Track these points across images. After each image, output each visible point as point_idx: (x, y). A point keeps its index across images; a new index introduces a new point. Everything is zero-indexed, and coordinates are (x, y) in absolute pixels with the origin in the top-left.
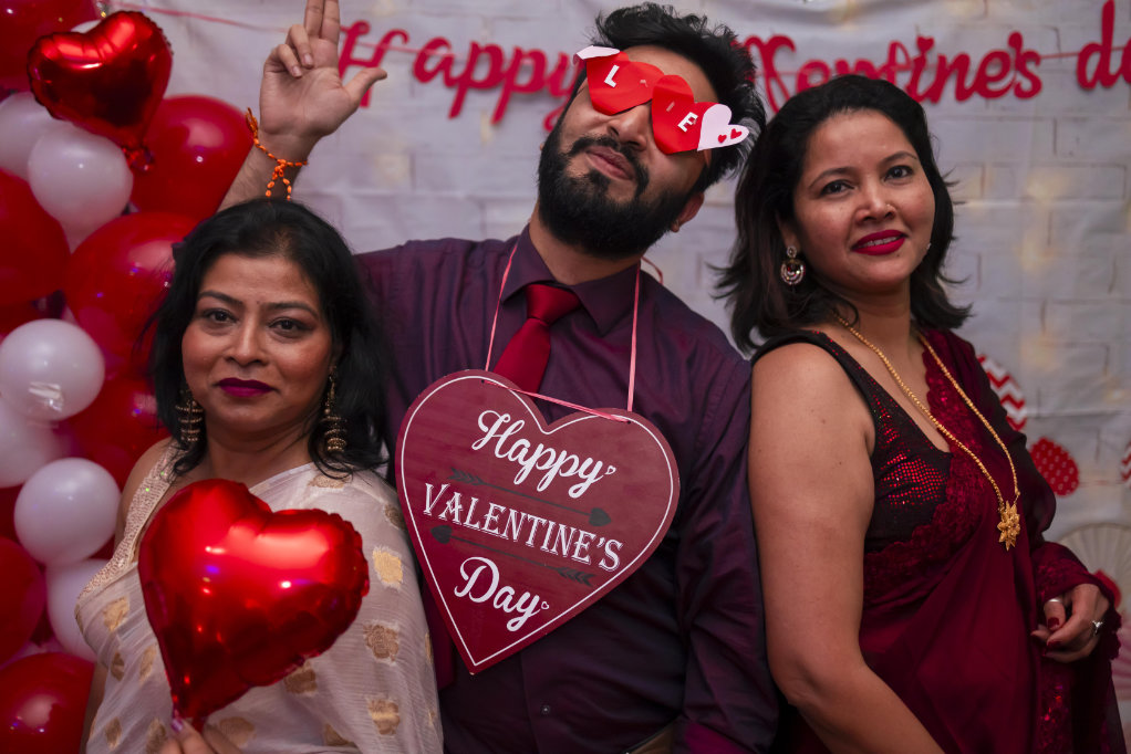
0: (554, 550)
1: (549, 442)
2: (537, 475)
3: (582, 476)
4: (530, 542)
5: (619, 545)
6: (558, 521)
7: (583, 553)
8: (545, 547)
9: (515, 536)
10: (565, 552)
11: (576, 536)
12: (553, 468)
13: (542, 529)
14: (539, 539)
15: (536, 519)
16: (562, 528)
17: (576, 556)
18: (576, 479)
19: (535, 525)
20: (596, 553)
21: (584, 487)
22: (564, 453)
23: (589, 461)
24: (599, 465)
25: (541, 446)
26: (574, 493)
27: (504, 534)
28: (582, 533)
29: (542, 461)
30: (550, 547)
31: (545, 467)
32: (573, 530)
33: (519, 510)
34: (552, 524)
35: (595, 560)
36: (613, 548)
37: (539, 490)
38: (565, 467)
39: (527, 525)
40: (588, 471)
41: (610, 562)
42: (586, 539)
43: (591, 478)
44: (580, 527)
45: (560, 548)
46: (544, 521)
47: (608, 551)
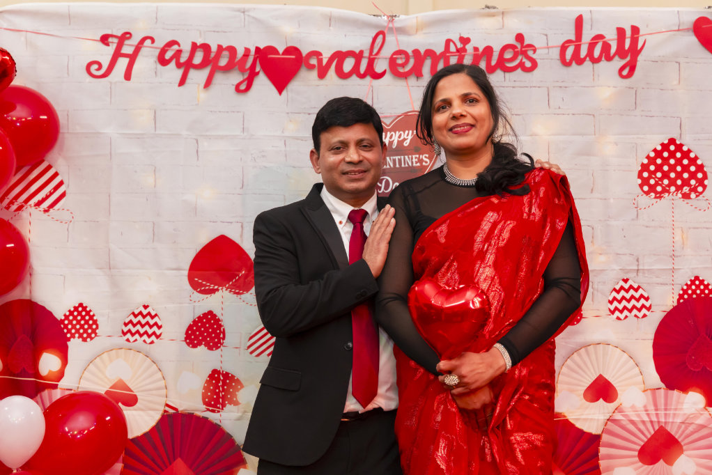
0: (406, 165)
1: (390, 130)
2: (391, 143)
3: (406, 138)
4: (397, 166)
5: (427, 155)
6: (404, 155)
7: (416, 163)
8: (403, 165)
9: (392, 166)
10: (410, 165)
11: (412, 158)
12: (396, 139)
13: (400, 160)
14: (400, 164)
15: (397, 158)
16: (406, 157)
17: (414, 164)
18: (405, 139)
19: (397, 160)
20: (421, 161)
21: (408, 141)
22: (397, 132)
23: (407, 132)
24: (411, 132)
25: (388, 133)
26: (406, 144)
27: (388, 167)
28: (414, 156)
29: (391, 137)
30: (405, 164)
31: (392, 139)
32: (410, 156)
33: (390, 156)
34: (402, 157)
35: (421, 163)
36: (426, 157)
37: (394, 147)
38: (400, 137)
39: (394, 161)
40: (408, 135)
41: (426, 162)
42: (416, 158)
43: (410, 137)
44: (412, 154)
45: (408, 164)
46: (399, 157)
47: (425, 159)
